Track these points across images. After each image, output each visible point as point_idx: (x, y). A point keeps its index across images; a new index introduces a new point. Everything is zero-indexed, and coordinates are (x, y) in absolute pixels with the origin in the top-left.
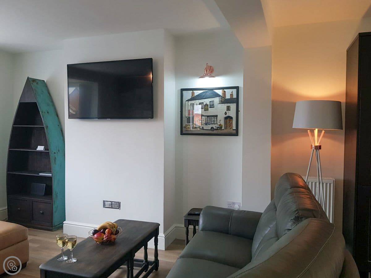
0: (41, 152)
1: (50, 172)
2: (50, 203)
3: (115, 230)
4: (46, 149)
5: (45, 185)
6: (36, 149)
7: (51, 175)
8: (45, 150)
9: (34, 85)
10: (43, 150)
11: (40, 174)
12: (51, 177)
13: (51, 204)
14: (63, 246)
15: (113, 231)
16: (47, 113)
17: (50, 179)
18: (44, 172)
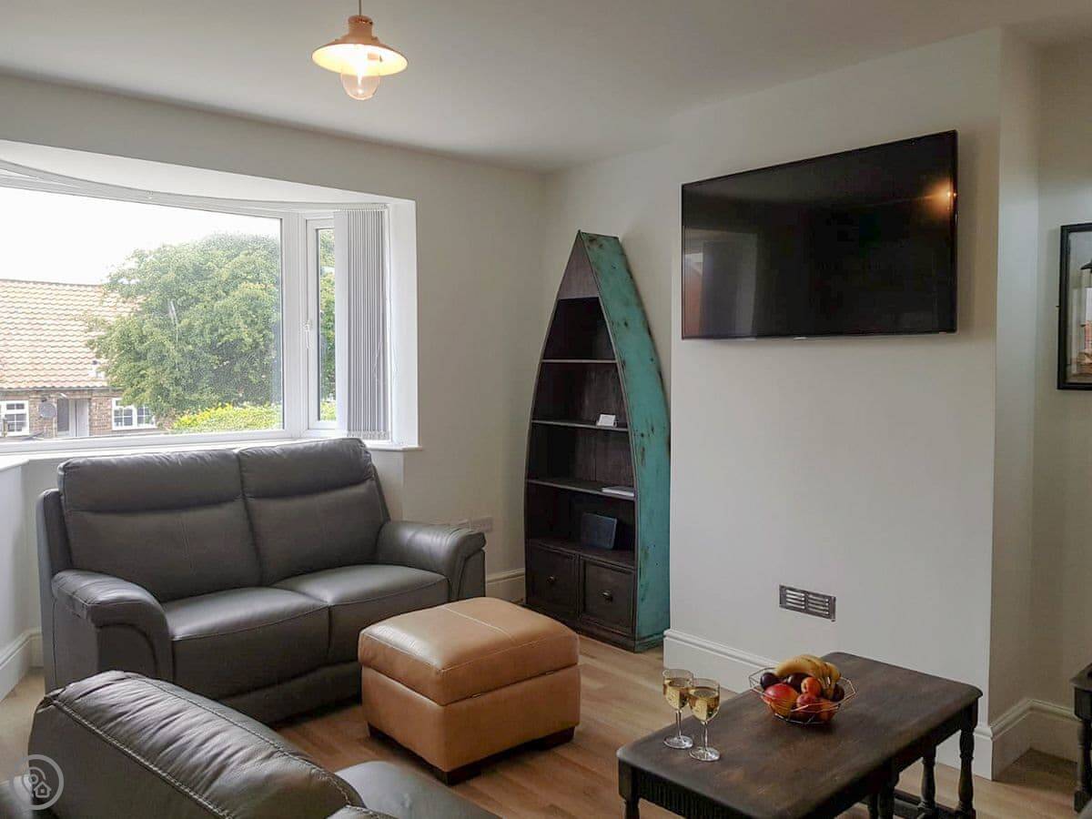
0: (606, 432)
1: (630, 486)
2: (630, 573)
3: (833, 686)
4: (622, 422)
5: (616, 520)
6: (595, 423)
7: (632, 495)
8: (618, 427)
9: (593, 253)
10: (612, 425)
11: (606, 491)
12: (633, 502)
13: (632, 576)
14: (681, 707)
15: (824, 688)
16: (624, 327)
17: (630, 505)
18: (614, 485)
